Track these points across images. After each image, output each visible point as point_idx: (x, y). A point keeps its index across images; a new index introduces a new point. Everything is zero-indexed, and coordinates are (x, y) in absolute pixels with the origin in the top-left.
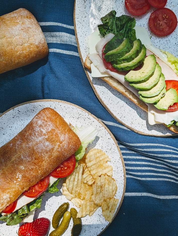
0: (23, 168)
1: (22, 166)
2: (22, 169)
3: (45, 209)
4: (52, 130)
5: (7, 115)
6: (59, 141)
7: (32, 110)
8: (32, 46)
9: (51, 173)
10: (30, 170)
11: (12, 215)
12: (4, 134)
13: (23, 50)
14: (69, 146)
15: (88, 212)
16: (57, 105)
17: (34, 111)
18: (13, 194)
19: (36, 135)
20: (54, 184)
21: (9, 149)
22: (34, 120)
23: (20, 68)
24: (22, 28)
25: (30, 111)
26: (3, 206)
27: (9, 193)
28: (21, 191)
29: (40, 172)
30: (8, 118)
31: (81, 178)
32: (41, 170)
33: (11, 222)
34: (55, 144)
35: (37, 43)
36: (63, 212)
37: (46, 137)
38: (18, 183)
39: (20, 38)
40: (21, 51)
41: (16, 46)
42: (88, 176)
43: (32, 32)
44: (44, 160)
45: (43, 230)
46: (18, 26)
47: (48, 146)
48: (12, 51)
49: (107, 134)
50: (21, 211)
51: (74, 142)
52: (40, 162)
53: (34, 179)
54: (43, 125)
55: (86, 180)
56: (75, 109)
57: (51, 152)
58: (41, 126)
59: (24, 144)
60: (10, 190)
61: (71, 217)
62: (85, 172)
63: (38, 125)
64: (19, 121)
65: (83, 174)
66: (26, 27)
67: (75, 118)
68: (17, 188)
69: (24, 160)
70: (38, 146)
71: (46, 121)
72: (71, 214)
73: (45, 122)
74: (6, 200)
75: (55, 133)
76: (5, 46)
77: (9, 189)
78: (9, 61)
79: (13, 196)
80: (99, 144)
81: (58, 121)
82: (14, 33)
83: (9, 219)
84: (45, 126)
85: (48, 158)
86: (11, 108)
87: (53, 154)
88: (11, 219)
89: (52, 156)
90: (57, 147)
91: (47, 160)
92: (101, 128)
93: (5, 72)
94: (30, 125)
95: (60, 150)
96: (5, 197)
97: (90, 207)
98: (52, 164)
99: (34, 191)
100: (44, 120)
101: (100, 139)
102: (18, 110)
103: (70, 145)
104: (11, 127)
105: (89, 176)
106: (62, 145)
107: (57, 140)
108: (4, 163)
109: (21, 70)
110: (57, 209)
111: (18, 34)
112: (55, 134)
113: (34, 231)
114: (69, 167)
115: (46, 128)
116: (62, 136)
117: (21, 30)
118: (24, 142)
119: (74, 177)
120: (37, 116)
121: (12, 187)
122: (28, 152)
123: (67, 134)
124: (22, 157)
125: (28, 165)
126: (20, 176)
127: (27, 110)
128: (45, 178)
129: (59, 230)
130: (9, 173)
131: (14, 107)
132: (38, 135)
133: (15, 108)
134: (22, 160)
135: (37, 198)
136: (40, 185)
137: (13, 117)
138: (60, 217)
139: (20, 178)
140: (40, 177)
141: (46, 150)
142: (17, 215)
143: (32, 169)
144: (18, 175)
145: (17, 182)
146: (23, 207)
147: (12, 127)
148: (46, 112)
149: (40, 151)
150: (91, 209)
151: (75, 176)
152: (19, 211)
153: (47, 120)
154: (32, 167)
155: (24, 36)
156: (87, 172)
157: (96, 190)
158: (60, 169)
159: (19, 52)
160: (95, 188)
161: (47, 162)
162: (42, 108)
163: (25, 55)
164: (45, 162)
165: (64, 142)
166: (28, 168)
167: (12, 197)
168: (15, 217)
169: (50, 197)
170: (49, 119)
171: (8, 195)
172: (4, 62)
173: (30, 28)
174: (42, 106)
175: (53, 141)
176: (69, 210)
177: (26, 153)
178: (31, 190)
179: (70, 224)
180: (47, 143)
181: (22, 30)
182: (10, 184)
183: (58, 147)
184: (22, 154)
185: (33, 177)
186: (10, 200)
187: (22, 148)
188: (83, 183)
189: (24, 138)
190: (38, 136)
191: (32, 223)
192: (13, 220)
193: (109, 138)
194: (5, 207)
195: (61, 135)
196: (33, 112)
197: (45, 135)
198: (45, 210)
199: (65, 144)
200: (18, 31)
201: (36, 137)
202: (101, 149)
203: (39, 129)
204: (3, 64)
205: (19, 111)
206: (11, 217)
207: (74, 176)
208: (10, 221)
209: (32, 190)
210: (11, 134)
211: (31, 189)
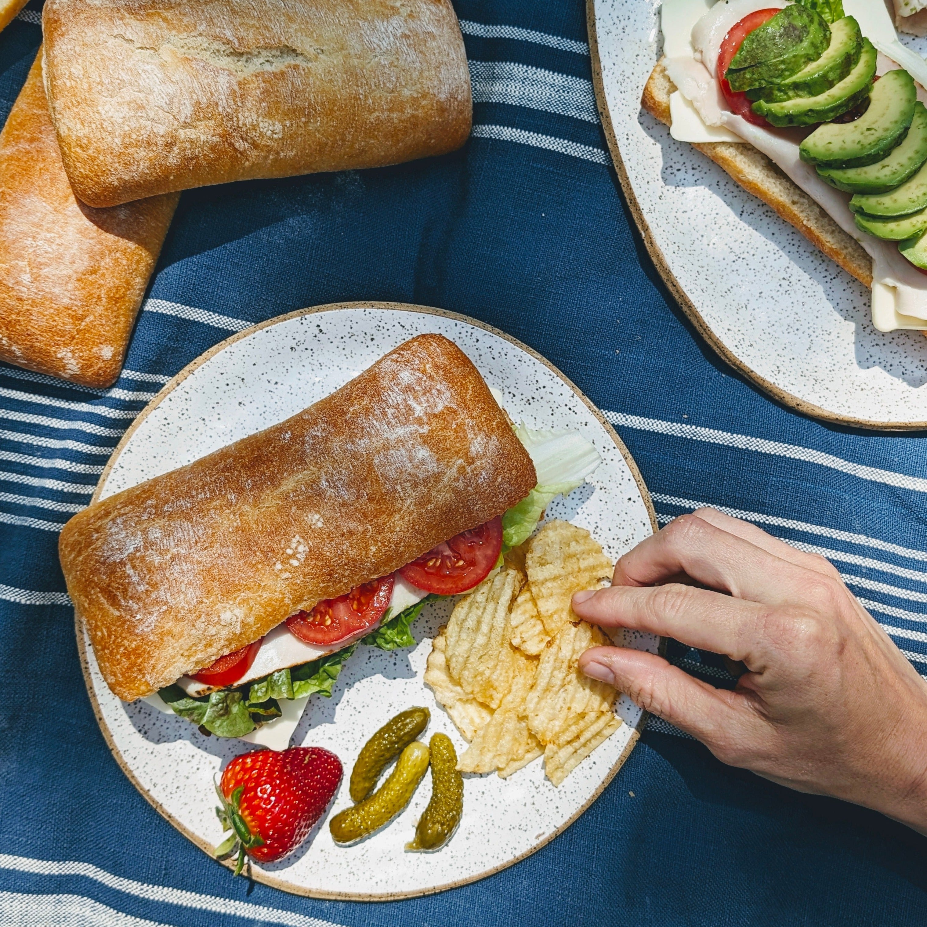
0: (320, 525)
1: (317, 517)
2: (313, 527)
3: (333, 718)
4: (445, 411)
5: (273, 333)
6: (466, 454)
7: (369, 337)
8: (424, 103)
9: (407, 564)
10: (343, 535)
11: (226, 696)
12: (240, 403)
13: (391, 110)
14: (496, 479)
15: (504, 759)
16: (463, 335)
17: (372, 339)
18: (258, 610)
19: (390, 416)
20: (403, 613)
21: (274, 447)
22: (383, 365)
23: (356, 171)
24: (407, 32)
25: (361, 338)
26: (209, 650)
27: (248, 604)
28: (288, 606)
29: (373, 549)
30: (273, 345)
31: (502, 625)
32: (380, 544)
33: (218, 723)
34: (448, 462)
35: (443, 97)
36: (406, 739)
37: (421, 431)
38: (287, 575)
39: (391, 63)
40: (386, 113)
41: (374, 91)
42: (526, 621)
43: (436, 51)
44: (401, 509)
45: (318, 789)
46: (395, 21)
47: (423, 462)
48: (353, 106)
49: (626, 479)
50: (264, 689)
51: (514, 472)
52: (384, 512)
53: (346, 574)
54: (417, 388)
55: (519, 636)
56: (528, 363)
57: (430, 485)
58: (409, 389)
59: (337, 439)
60: (251, 595)
61: (430, 764)
62: (518, 606)
63: (398, 384)
64: (308, 367)
65: (510, 610)
66: (419, 30)
67: (518, 397)
68: (278, 590)
69: (328, 494)
70: (390, 457)
71: (431, 378)
72: (431, 754)
73: (425, 378)
74: (227, 629)
75: (457, 424)
76: (337, 81)
77: (249, 589)
78: (335, 136)
79: (258, 619)
80: (585, 515)
81: (470, 386)
82: (376, 40)
83: (215, 708)
84: (424, 394)
85: (415, 505)
86: (295, 312)
87: (434, 494)
88: (221, 712)
89: (429, 502)
90: (453, 472)
91: (410, 514)
92: (608, 456)
93: (306, 172)
94: (368, 381)
95: (460, 485)
96: (226, 616)
97: (515, 739)
98: (423, 530)
99: (329, 622)
100: (424, 372)
101: (598, 493)
102: (318, 326)
103: (500, 479)
104: (273, 382)
105: (533, 621)
106: (472, 471)
107: (460, 450)
108: (251, 490)
109: (356, 180)
110: (383, 723)
111: (389, 48)
112: (454, 426)
113: (288, 781)
114: (472, 563)
115: (428, 401)
116: (479, 439)
117: (402, 36)
118: (339, 433)
119: (479, 612)
120: (395, 356)
121: (263, 584)
122: (347, 468)
123: (494, 437)
124: (324, 484)
125: (339, 515)
126: (301, 548)
127: (351, 331)
128: (381, 580)
129: (374, 807)
130: (261, 532)
131: (306, 309)
132: (394, 417)
133: (309, 313)
134: (321, 494)
135: (331, 651)
136: (355, 607)
137: (292, 348)
138: (387, 755)
139: (298, 556)
140: (370, 569)
141: (415, 474)
142: (242, 702)
143: (351, 533)
144: (294, 545)
145: (286, 570)
146: (276, 674)
147: (276, 383)
148: (432, 348)
149: (392, 474)
150: (515, 750)
151: (483, 613)
152: (256, 687)
153: (433, 374)
154: (353, 525)
155: (409, 60)
156: (522, 608)
157: (550, 671)
158: (438, 563)
159: (376, 114)
160: (548, 662)
161: (407, 519)
162: (404, 336)
163: (395, 128)
164: (402, 518)
165: (482, 464)
166: (338, 527)
167: (252, 623)
168: (235, 709)
169: (364, 676)
170: (441, 372)
171: (240, 612)
172: (318, 135)
173: (434, 38)
174: (408, 326)
175: (444, 450)
176: (425, 740)
177: (340, 473)
178: (319, 617)
179: (414, 796)
180: (423, 453)
181: (407, 37)
182: (257, 570)
183: (459, 472)
184: (326, 473)
185: (346, 564)
186: (241, 634)
187: (327, 452)
188: (506, 645)
189: (339, 421)
190: (394, 423)
191: (281, 754)
192: (225, 717)
193: (630, 499)
194: (214, 658)
195: (475, 434)
196: (369, 343)
197: (419, 421)
198: (332, 722)
199: (483, 469)
200: (392, 39)
201: (388, 424)
202: (592, 532)
203: (400, 399)
204: (313, 142)
205: (321, 331)
206: (223, 703)
207: (481, 609)
208: (216, 717)
209: (323, 615)
210: (267, 408)
211: (321, 613)
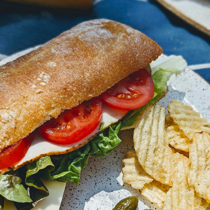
0: (54, 65)
1: (52, 63)
2: (51, 67)
10: (68, 67)
11: (11, 177)
18: (25, 112)
27: (18, 108)
33: (7, 192)
34: (117, 34)
37: (100, 26)
47: (104, 34)
53: (74, 89)
57: (110, 42)
69: (57, 53)
74: (6, 125)
87: (114, 46)
88: (8, 185)
89: (112, 50)
90: (121, 38)
91: (104, 56)
96: (5, 116)
107: (122, 31)
124: (54, 51)
126: (46, 77)
134: (53, 55)
139: (45, 80)
141: (102, 38)
144: (41, 76)
145: (39, 88)
154: (73, 63)
161: (102, 58)
166: (65, 64)
168: (18, 187)
171: (13, 114)
175: (113, 30)
180: (103, 31)
185: (73, 83)
186: (15, 129)
192: (11, 189)
195: (127, 27)
206: (9, 180)
208: (5, 188)
